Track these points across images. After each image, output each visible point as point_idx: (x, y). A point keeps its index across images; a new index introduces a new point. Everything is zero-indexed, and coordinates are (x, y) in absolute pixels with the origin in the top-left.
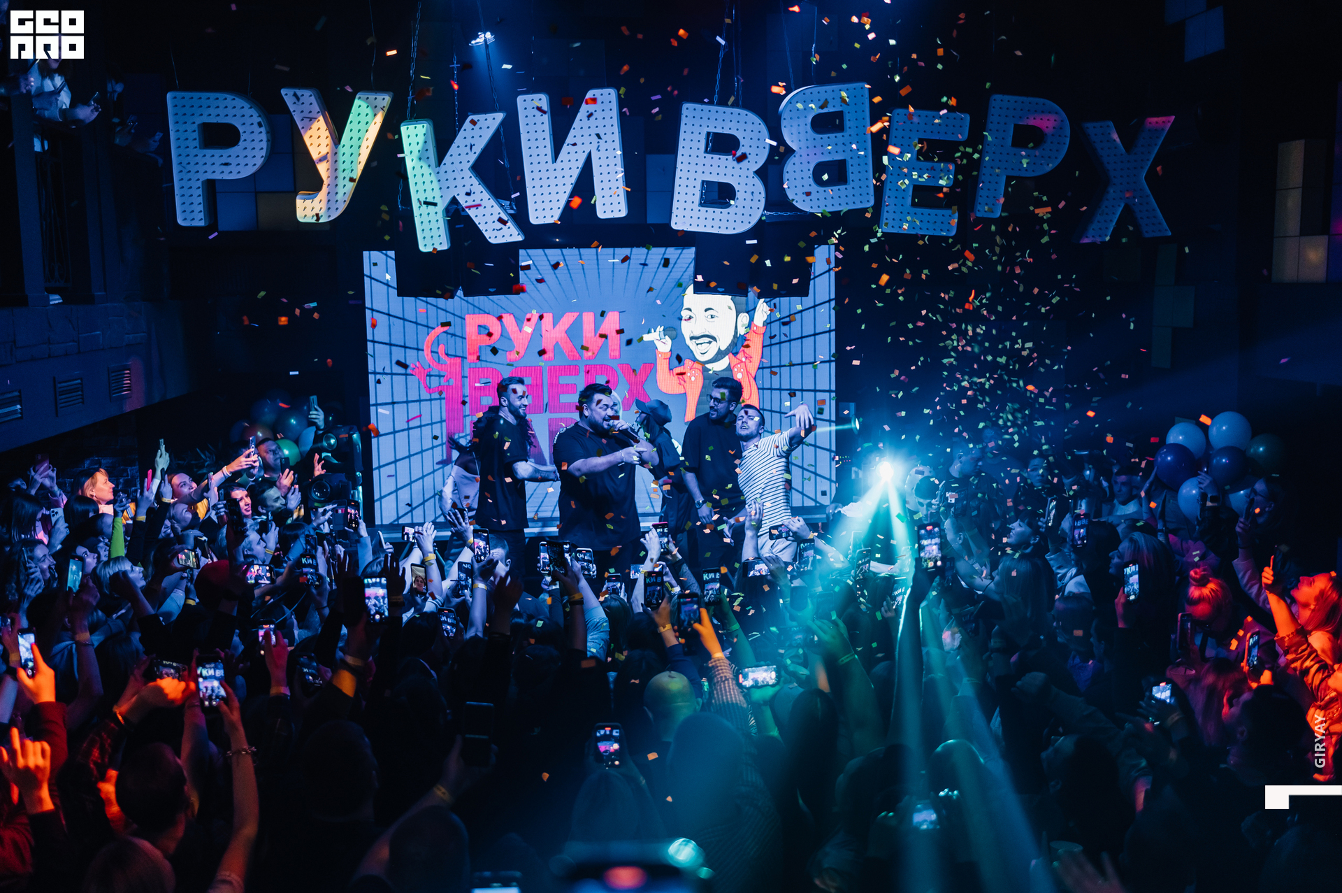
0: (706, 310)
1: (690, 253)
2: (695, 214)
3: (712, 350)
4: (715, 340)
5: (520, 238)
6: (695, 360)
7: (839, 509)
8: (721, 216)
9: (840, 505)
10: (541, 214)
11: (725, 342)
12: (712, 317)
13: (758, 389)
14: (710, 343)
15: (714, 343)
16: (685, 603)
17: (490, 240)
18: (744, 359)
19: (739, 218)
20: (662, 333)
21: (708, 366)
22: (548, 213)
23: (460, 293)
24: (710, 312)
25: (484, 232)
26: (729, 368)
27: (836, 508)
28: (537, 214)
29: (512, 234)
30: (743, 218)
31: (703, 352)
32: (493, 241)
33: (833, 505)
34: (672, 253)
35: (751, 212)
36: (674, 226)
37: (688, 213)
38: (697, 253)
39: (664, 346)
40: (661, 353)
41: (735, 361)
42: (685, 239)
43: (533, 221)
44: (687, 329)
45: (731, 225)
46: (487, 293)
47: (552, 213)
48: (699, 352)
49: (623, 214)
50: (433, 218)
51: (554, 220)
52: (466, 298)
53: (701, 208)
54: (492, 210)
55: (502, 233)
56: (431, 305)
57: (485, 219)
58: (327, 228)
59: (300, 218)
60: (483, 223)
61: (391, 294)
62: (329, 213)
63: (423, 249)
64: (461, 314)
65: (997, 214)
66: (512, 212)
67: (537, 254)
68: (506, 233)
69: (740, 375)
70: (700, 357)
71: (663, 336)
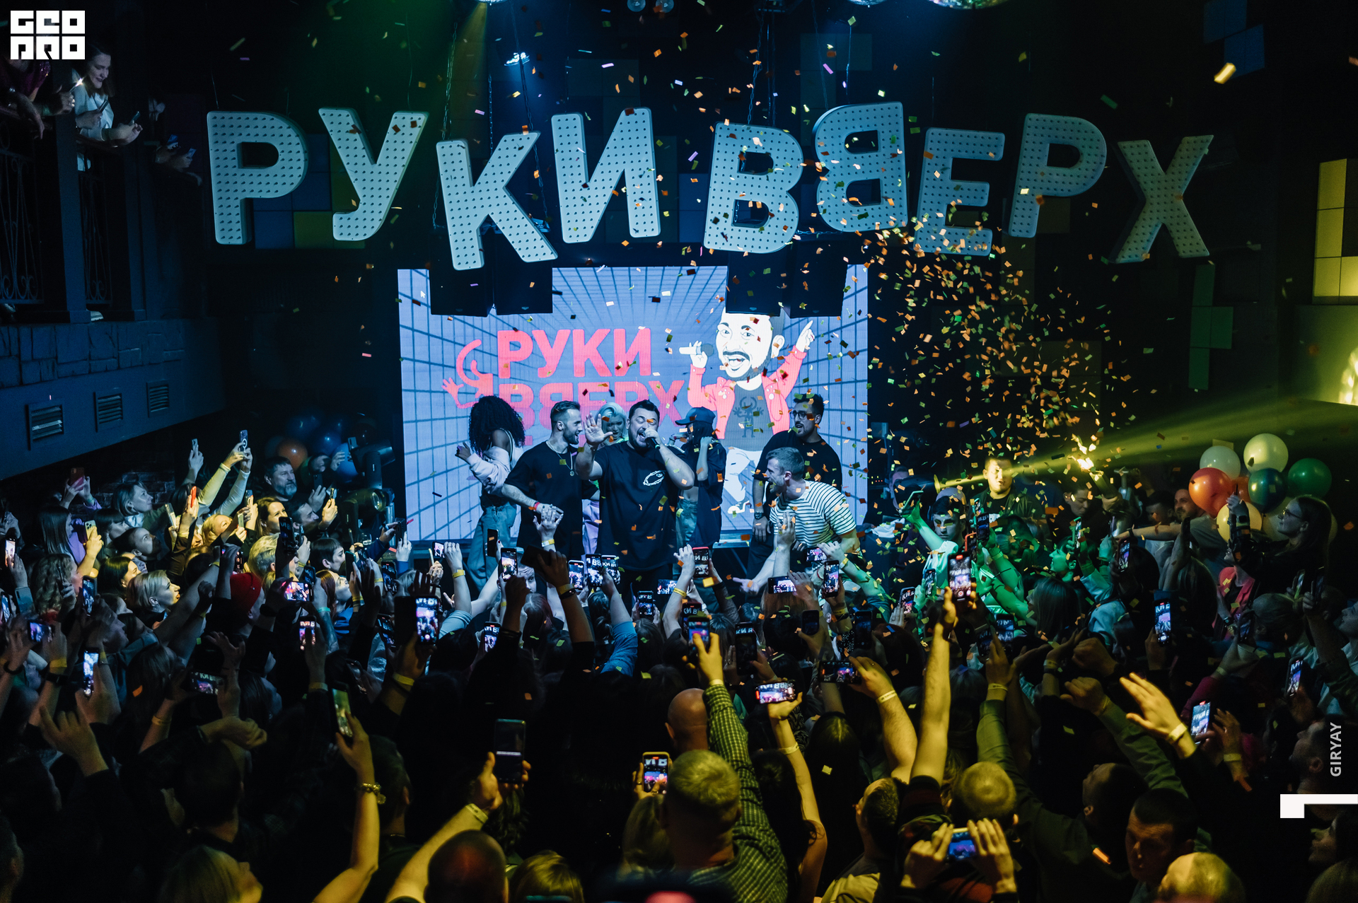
0: (743, 327)
1: (723, 271)
2: (729, 233)
3: (744, 368)
4: (747, 357)
5: (553, 257)
6: (728, 378)
7: (871, 530)
8: (754, 236)
9: (872, 525)
10: (574, 232)
12: (748, 335)
14: (743, 360)
15: (746, 361)
17: (523, 259)
18: (776, 381)
19: (772, 238)
20: (699, 349)
21: (740, 383)
22: (581, 232)
23: (493, 311)
25: (517, 251)
26: (761, 390)
27: (867, 529)
28: (570, 233)
29: (549, 255)
30: (776, 238)
31: (736, 369)
32: (526, 260)
35: (784, 231)
36: (706, 246)
38: (730, 272)
39: (700, 361)
40: (696, 368)
41: (767, 381)
42: (719, 258)
43: (567, 239)
44: (722, 343)
45: (764, 244)
46: (520, 312)
47: (585, 232)
48: (730, 368)
49: (656, 233)
50: (467, 236)
51: (587, 239)
52: (500, 317)
53: (734, 228)
54: (526, 229)
55: (536, 251)
56: (464, 322)
57: (519, 238)
58: (363, 246)
59: (337, 237)
60: (516, 242)
61: (423, 312)
62: (365, 231)
63: (456, 267)
64: (493, 332)
65: (1033, 234)
66: (546, 231)
67: (569, 272)
68: (540, 252)
69: (771, 397)
70: (732, 374)
71: (699, 351)
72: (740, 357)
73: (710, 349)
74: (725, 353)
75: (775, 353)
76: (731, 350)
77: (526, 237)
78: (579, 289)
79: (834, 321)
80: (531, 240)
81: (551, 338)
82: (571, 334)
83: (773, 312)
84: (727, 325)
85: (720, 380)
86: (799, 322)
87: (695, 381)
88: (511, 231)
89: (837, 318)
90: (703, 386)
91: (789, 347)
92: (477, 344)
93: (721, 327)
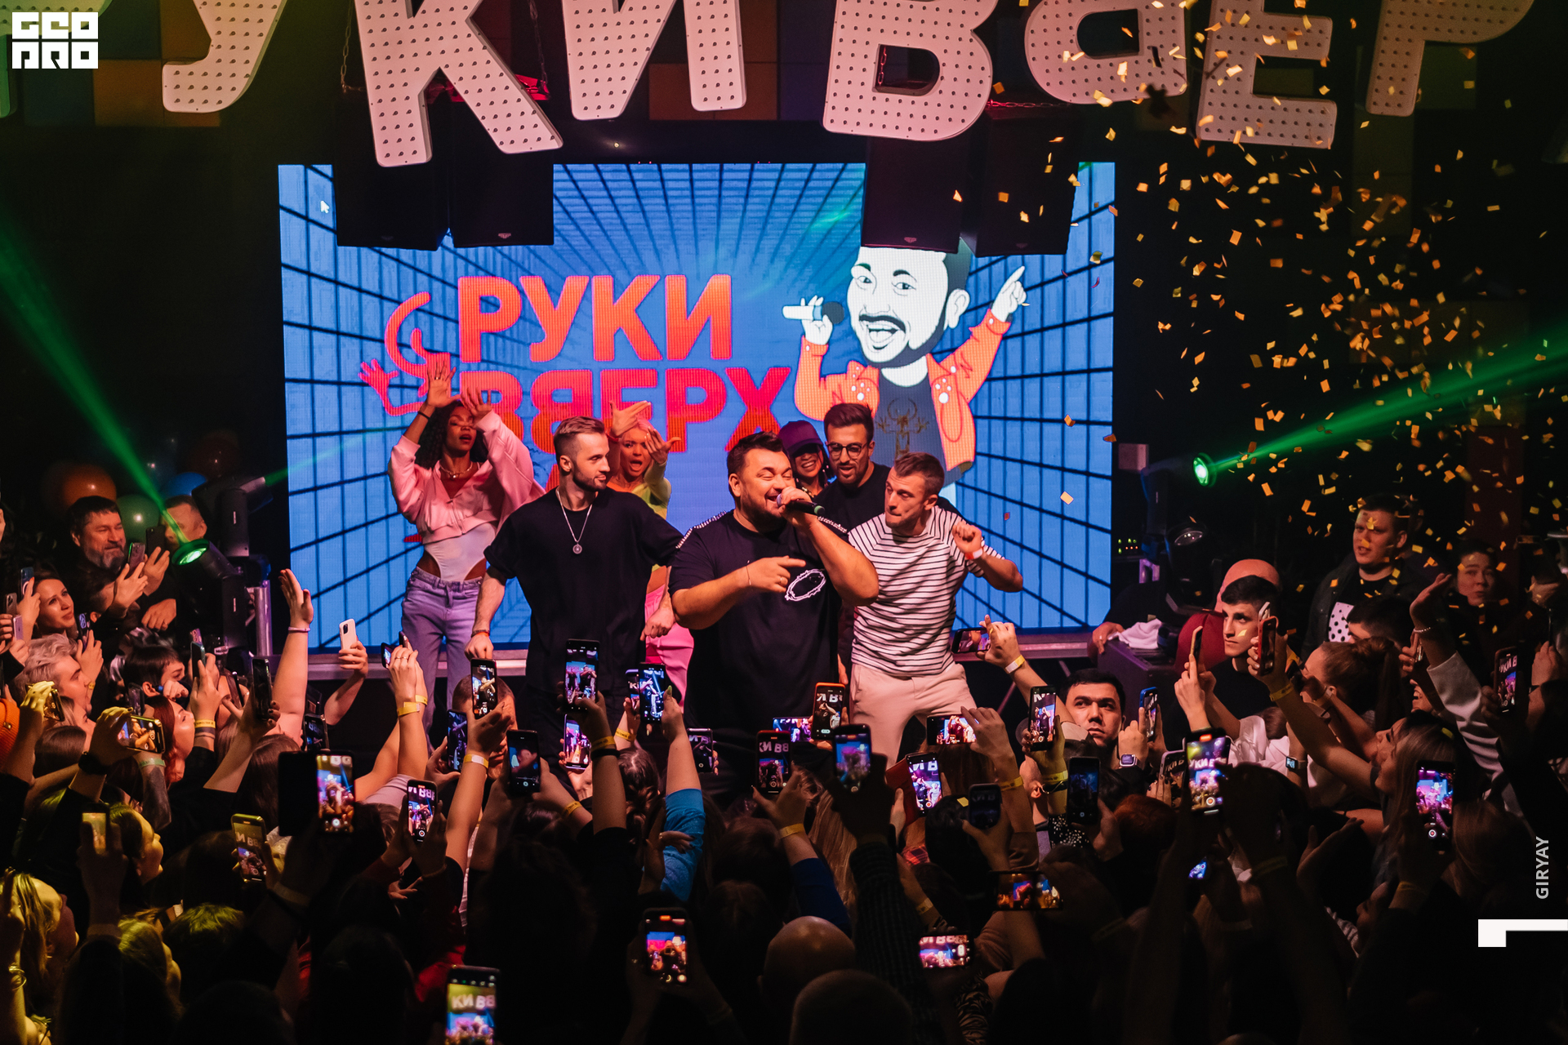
0: (897, 273)
1: (857, 172)
2: (868, 104)
3: (895, 345)
4: (902, 327)
5: (555, 144)
6: (865, 363)
7: (1118, 634)
8: (912, 109)
9: (1118, 626)
10: (592, 101)
11: (919, 335)
12: (905, 287)
13: (975, 417)
14: (893, 331)
15: (900, 333)
16: (845, 741)
17: (501, 148)
18: (953, 370)
19: (945, 112)
20: (819, 310)
21: (888, 373)
22: (605, 100)
23: (448, 241)
24: (902, 278)
25: (491, 133)
26: (925, 386)
27: (1111, 632)
28: (586, 102)
29: (541, 137)
30: (951, 113)
31: (878, 345)
32: (507, 149)
33: (1107, 626)
34: (826, 171)
35: (966, 101)
36: (828, 126)
37: (854, 103)
38: (869, 173)
39: (819, 332)
40: (811, 345)
41: (937, 371)
42: (849, 148)
43: (579, 114)
44: (858, 300)
45: (931, 124)
46: (495, 242)
47: (612, 100)
48: (871, 344)
49: (738, 103)
50: (402, 107)
51: (616, 113)
52: (461, 251)
53: (878, 95)
54: (506, 95)
55: (524, 134)
56: (398, 260)
57: (494, 110)
58: (216, 123)
59: (169, 105)
60: (489, 117)
61: (323, 240)
62: (220, 95)
63: (382, 161)
64: (450, 279)
65: (1408, 110)
66: (542, 97)
67: (584, 172)
68: (531, 133)
69: (943, 398)
70: (873, 356)
71: (818, 315)
72: (890, 325)
73: (836, 310)
74: (863, 318)
75: (952, 321)
76: (873, 312)
77: (507, 109)
78: (601, 203)
79: (1053, 264)
80: (516, 114)
81: (553, 291)
82: (589, 284)
83: (947, 245)
84: (868, 267)
85: (855, 368)
86: (992, 263)
87: (808, 369)
88: (479, 98)
89: (1059, 258)
90: (822, 376)
91: (979, 308)
92: (420, 299)
93: (857, 271)
